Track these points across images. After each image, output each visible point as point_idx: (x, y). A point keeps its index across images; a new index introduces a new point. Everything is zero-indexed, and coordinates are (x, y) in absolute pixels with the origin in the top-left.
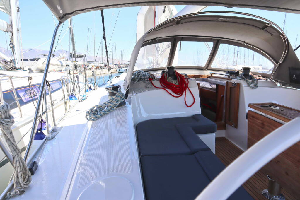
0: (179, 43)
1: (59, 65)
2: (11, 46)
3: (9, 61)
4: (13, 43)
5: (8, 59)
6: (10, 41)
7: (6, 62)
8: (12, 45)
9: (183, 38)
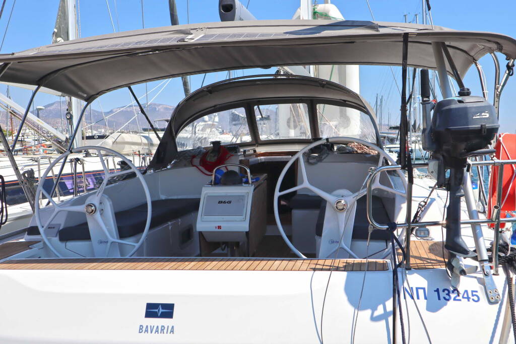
0: (256, 107)
1: (145, 144)
2: (68, 117)
3: (64, 139)
4: (71, 112)
5: (63, 137)
6: (67, 110)
7: (60, 142)
8: (69, 115)
9: (259, 101)
